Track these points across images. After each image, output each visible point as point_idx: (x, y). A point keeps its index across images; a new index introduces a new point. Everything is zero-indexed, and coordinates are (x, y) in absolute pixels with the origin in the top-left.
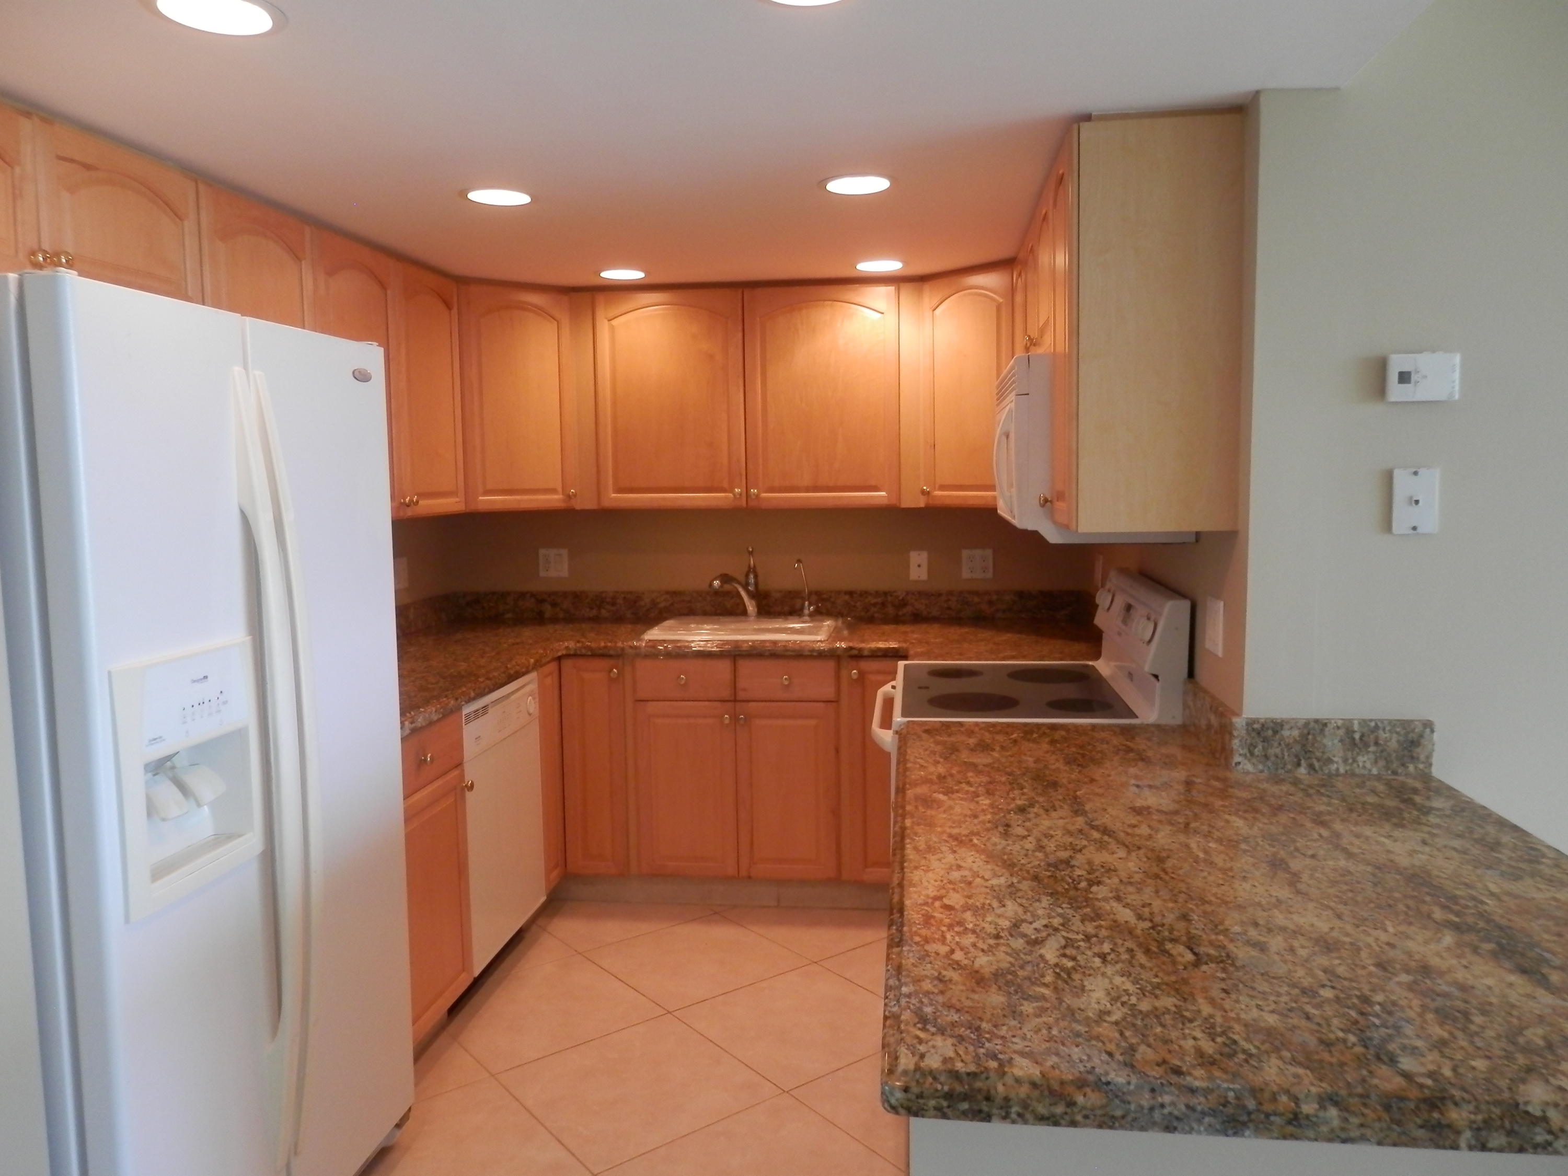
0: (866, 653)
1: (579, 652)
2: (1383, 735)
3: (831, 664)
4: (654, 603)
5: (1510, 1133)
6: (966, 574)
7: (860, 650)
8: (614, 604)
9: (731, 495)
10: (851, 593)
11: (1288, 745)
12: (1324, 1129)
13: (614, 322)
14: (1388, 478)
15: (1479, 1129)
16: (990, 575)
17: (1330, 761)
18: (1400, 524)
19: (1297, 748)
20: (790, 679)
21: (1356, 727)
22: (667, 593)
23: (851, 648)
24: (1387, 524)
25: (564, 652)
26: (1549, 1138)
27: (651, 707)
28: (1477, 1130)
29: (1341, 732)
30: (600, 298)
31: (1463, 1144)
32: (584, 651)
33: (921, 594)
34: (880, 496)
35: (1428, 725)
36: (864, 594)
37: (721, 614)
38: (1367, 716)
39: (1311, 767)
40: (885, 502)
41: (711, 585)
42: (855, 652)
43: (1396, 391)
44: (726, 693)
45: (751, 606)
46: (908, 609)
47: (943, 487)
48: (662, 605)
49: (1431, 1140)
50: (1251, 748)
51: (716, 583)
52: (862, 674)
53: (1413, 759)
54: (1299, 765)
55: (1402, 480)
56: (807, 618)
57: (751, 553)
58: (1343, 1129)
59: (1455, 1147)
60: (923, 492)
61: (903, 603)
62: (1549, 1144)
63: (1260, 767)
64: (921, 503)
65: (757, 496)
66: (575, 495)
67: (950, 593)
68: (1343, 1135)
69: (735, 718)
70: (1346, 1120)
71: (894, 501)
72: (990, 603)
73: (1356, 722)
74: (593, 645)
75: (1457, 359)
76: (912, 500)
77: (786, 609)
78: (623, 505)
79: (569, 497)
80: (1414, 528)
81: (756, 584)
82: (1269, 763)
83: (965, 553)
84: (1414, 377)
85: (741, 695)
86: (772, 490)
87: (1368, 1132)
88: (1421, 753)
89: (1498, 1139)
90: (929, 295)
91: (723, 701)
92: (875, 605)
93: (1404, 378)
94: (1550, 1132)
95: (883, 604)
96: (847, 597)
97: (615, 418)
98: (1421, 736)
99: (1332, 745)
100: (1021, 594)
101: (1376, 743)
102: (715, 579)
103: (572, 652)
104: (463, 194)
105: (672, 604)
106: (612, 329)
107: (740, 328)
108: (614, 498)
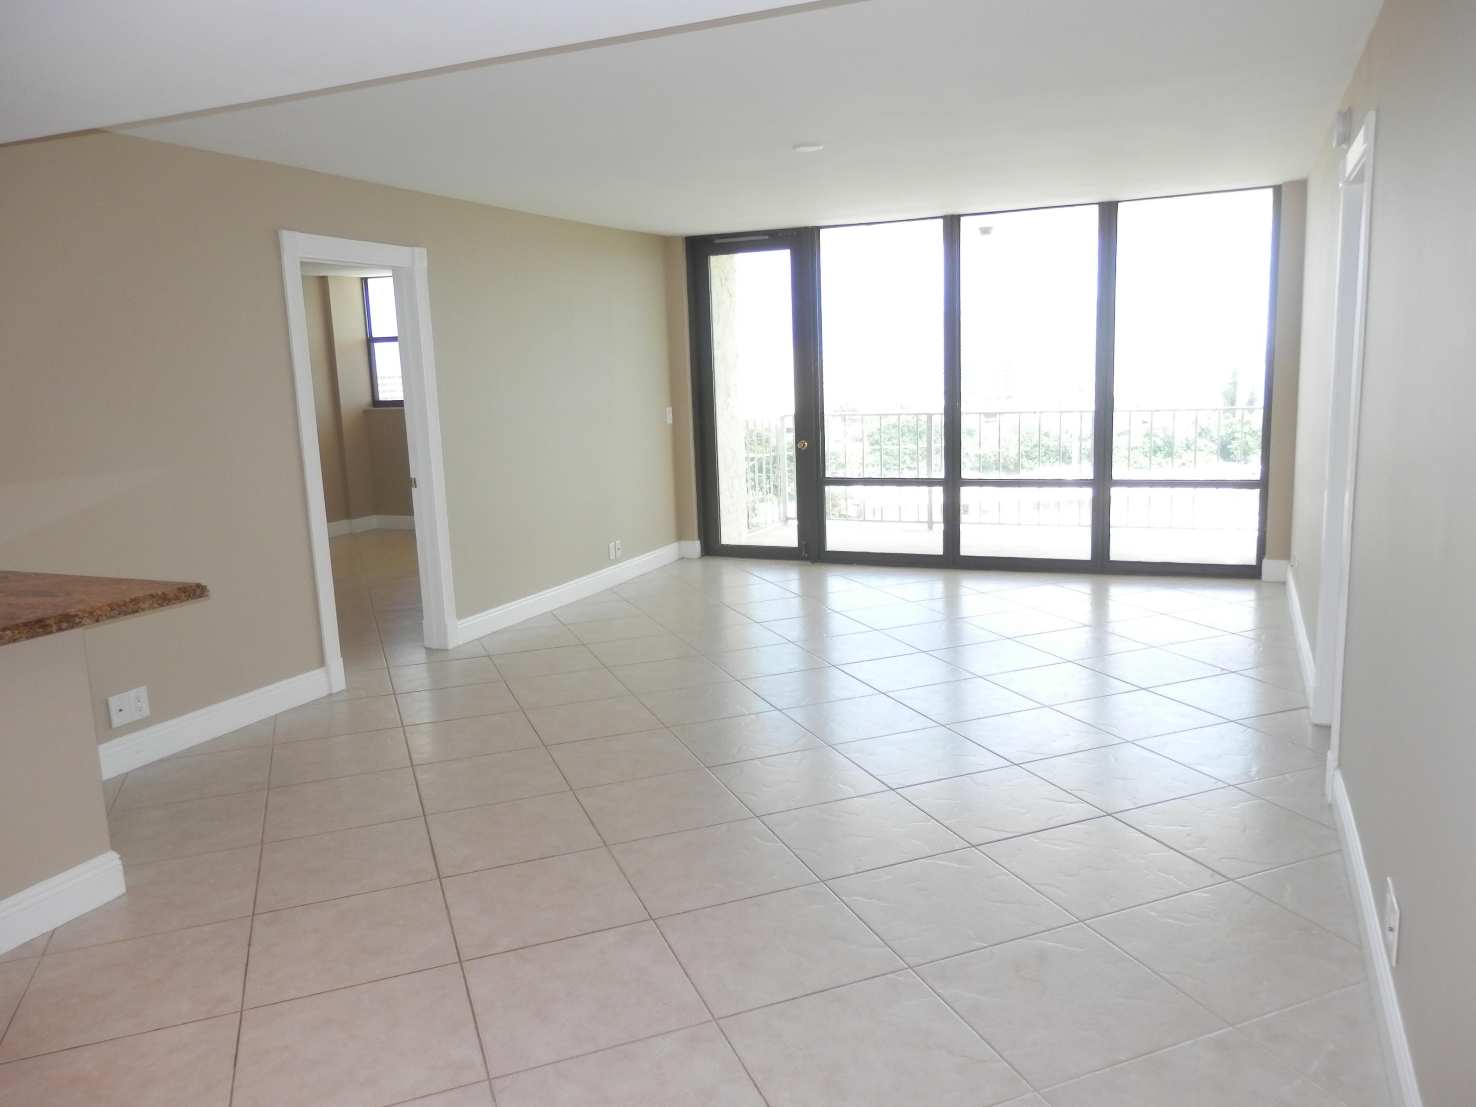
5: (68, 622)
12: (6, 638)
15: (58, 623)
26: (80, 620)
28: (57, 624)
31: (54, 630)
49: (44, 631)
58: (13, 636)
59: (52, 632)
62: (80, 622)
68: (14, 638)
70: (13, 633)
87: (22, 635)
89: (64, 625)
94: (80, 618)
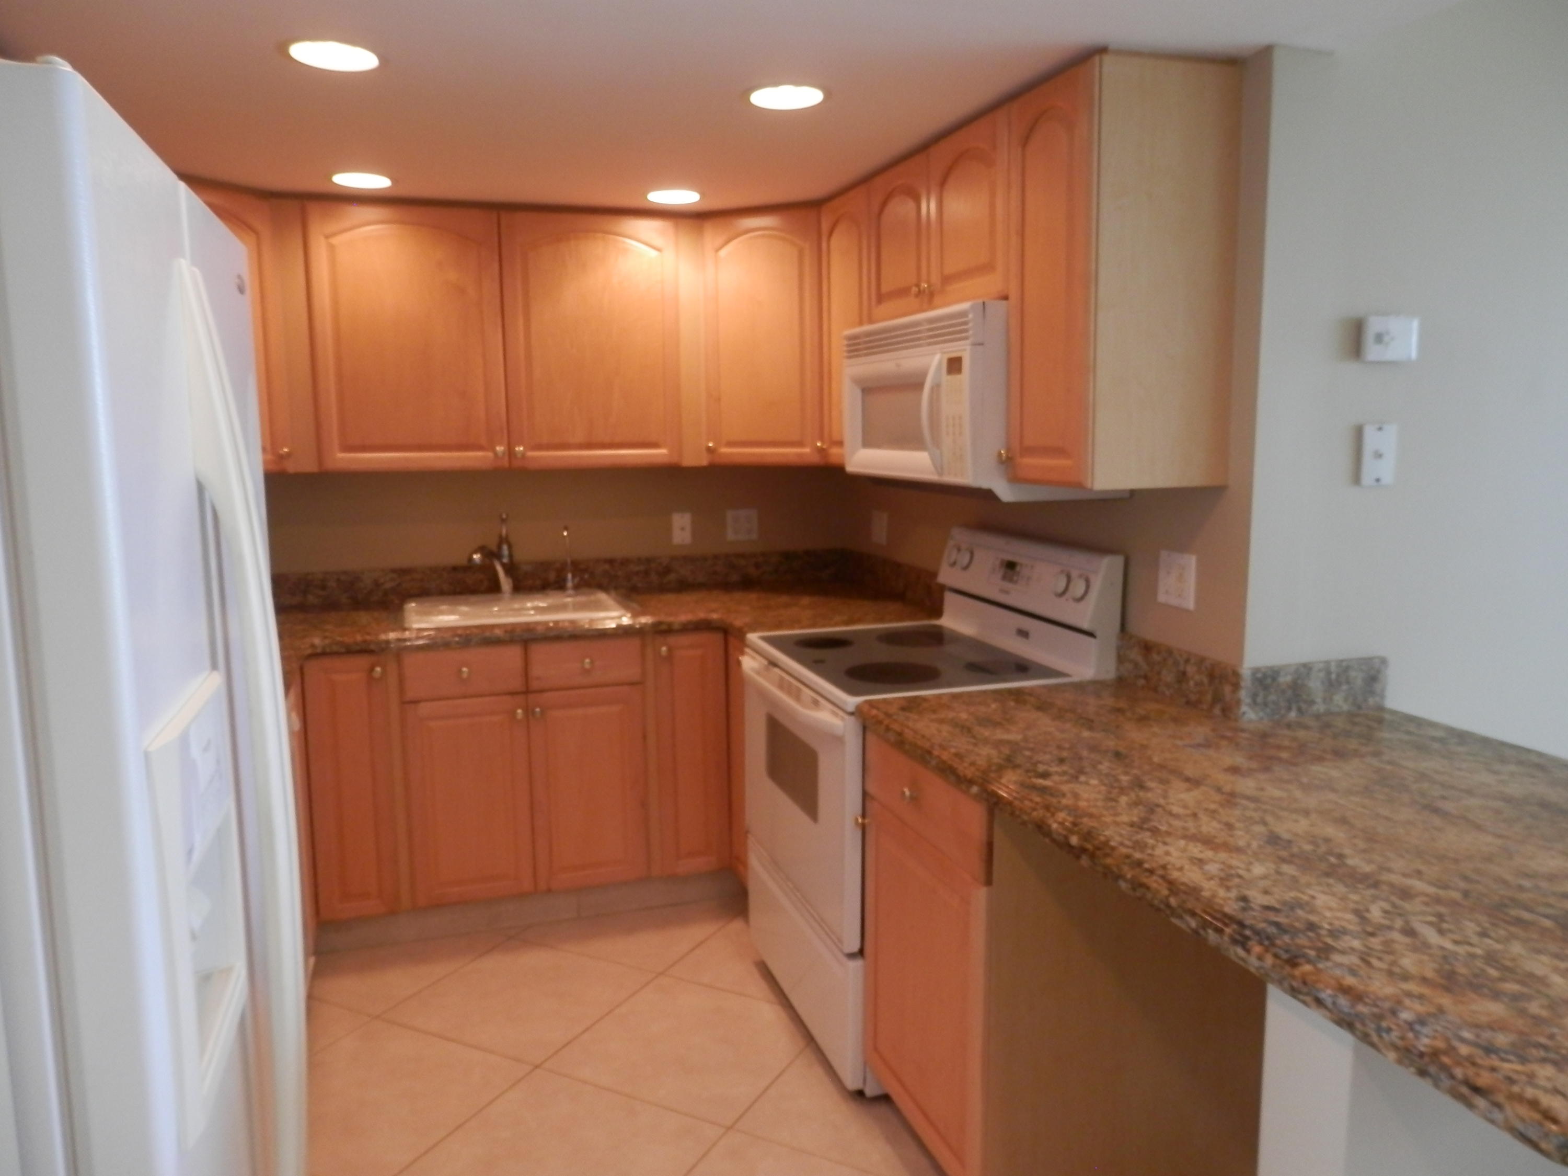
0: (676, 627)
1: (328, 650)
2: (1353, 674)
3: (636, 642)
4: (377, 584)
6: (730, 536)
7: (670, 625)
8: (324, 588)
9: (490, 454)
10: (611, 562)
11: (1283, 692)
13: (335, 241)
14: (1359, 433)
16: (754, 536)
17: (1313, 702)
18: (1367, 477)
19: (1289, 693)
20: (592, 662)
21: (1333, 668)
22: (394, 571)
23: (659, 623)
24: (1356, 478)
25: (309, 651)
27: (424, 709)
29: (1322, 675)
30: (314, 210)
32: (335, 648)
33: (688, 559)
34: (659, 454)
35: (1384, 661)
36: (625, 562)
37: (461, 593)
38: (1341, 657)
39: (1299, 710)
40: (666, 460)
41: (470, 559)
42: (664, 627)
43: (1373, 352)
44: (516, 684)
45: (506, 583)
46: (672, 577)
47: (730, 444)
48: (388, 586)
50: (1254, 696)
51: (476, 557)
52: (670, 650)
53: (1372, 693)
54: (1289, 709)
55: (1370, 434)
56: (570, 592)
57: (503, 521)
60: (709, 450)
61: (667, 570)
63: (1261, 714)
64: (704, 461)
65: (523, 454)
66: (289, 455)
67: (716, 557)
69: (528, 711)
71: (675, 459)
72: (757, 566)
73: (1333, 664)
74: (347, 640)
75: (1415, 324)
76: (693, 458)
77: (538, 582)
78: (354, 467)
79: (282, 457)
80: (1378, 480)
81: (511, 556)
82: (1268, 710)
83: (730, 515)
84: (1386, 339)
85: (535, 685)
86: (540, 447)
88: (1377, 687)
90: (712, 235)
91: (512, 694)
92: (637, 573)
93: (1379, 338)
95: (647, 573)
96: (607, 567)
97: (339, 360)
98: (1379, 671)
99: (1315, 685)
100: (787, 556)
101: (1348, 682)
102: (476, 552)
103: (319, 650)
104: (282, 50)
105: (399, 585)
106: (332, 248)
107: (497, 257)
108: (342, 459)
